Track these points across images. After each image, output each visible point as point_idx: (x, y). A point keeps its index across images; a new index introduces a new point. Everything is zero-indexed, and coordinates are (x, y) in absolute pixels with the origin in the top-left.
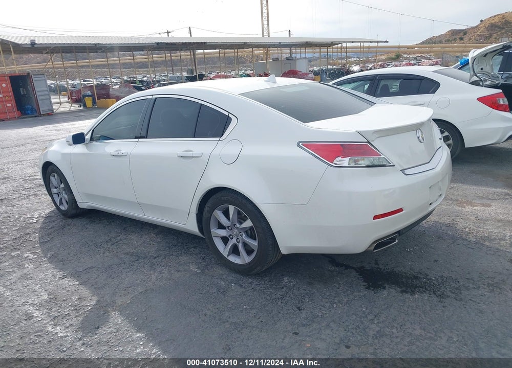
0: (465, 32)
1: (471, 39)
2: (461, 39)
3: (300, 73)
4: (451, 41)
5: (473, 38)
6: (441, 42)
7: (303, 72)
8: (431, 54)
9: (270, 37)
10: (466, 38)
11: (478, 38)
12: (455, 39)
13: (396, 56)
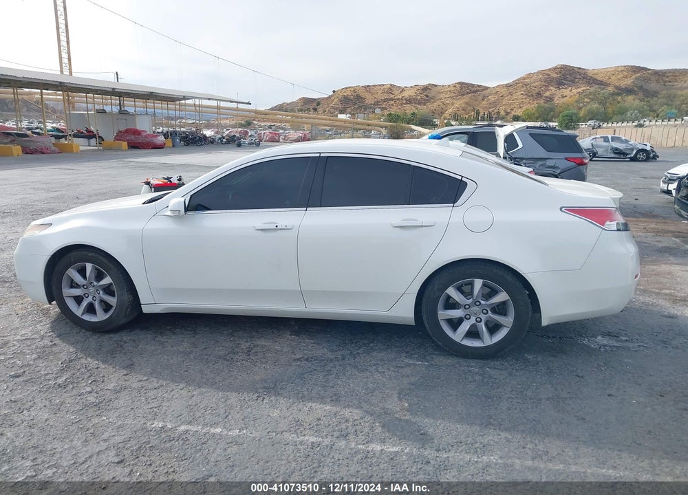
0: (318, 102)
1: (325, 111)
2: (315, 110)
3: (144, 134)
4: (305, 111)
5: (327, 110)
6: (292, 110)
7: (148, 133)
8: (286, 124)
9: (73, 75)
10: (320, 110)
11: (332, 110)
12: (308, 109)
13: (247, 122)
